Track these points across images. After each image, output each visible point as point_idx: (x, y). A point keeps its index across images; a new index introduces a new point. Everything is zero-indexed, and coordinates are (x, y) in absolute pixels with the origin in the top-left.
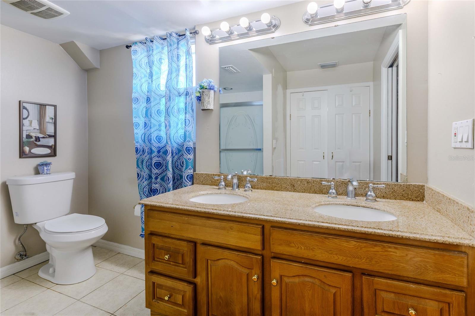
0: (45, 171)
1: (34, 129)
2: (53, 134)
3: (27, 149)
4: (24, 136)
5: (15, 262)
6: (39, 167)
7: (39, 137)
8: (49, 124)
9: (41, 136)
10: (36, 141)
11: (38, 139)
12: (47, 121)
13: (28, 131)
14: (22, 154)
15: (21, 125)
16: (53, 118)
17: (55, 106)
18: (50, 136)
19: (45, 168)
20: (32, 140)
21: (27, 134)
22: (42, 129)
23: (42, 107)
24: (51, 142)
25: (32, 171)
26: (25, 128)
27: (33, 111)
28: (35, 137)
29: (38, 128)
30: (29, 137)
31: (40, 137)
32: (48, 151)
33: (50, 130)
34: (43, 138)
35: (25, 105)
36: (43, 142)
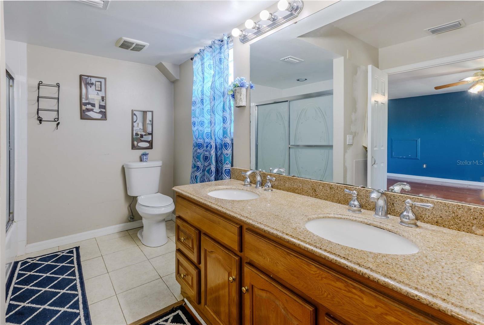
0: (145, 159)
1: (140, 129)
2: (151, 132)
3: (136, 143)
4: (134, 134)
5: (128, 222)
6: (142, 157)
7: (142, 134)
8: (148, 125)
9: (144, 134)
10: (141, 137)
11: (142, 136)
12: (147, 123)
13: (137, 131)
14: (133, 147)
15: (133, 126)
16: (151, 120)
17: (152, 112)
18: (149, 134)
19: (145, 157)
20: (139, 137)
21: (136, 132)
22: (144, 129)
23: (145, 113)
24: (149, 138)
25: (139, 159)
26: (135, 129)
27: (139, 115)
28: (141, 134)
29: (142, 128)
30: (137, 134)
31: (143, 134)
32: (147, 145)
33: (149, 130)
34: (145, 135)
35: (135, 112)
36: (145, 138)
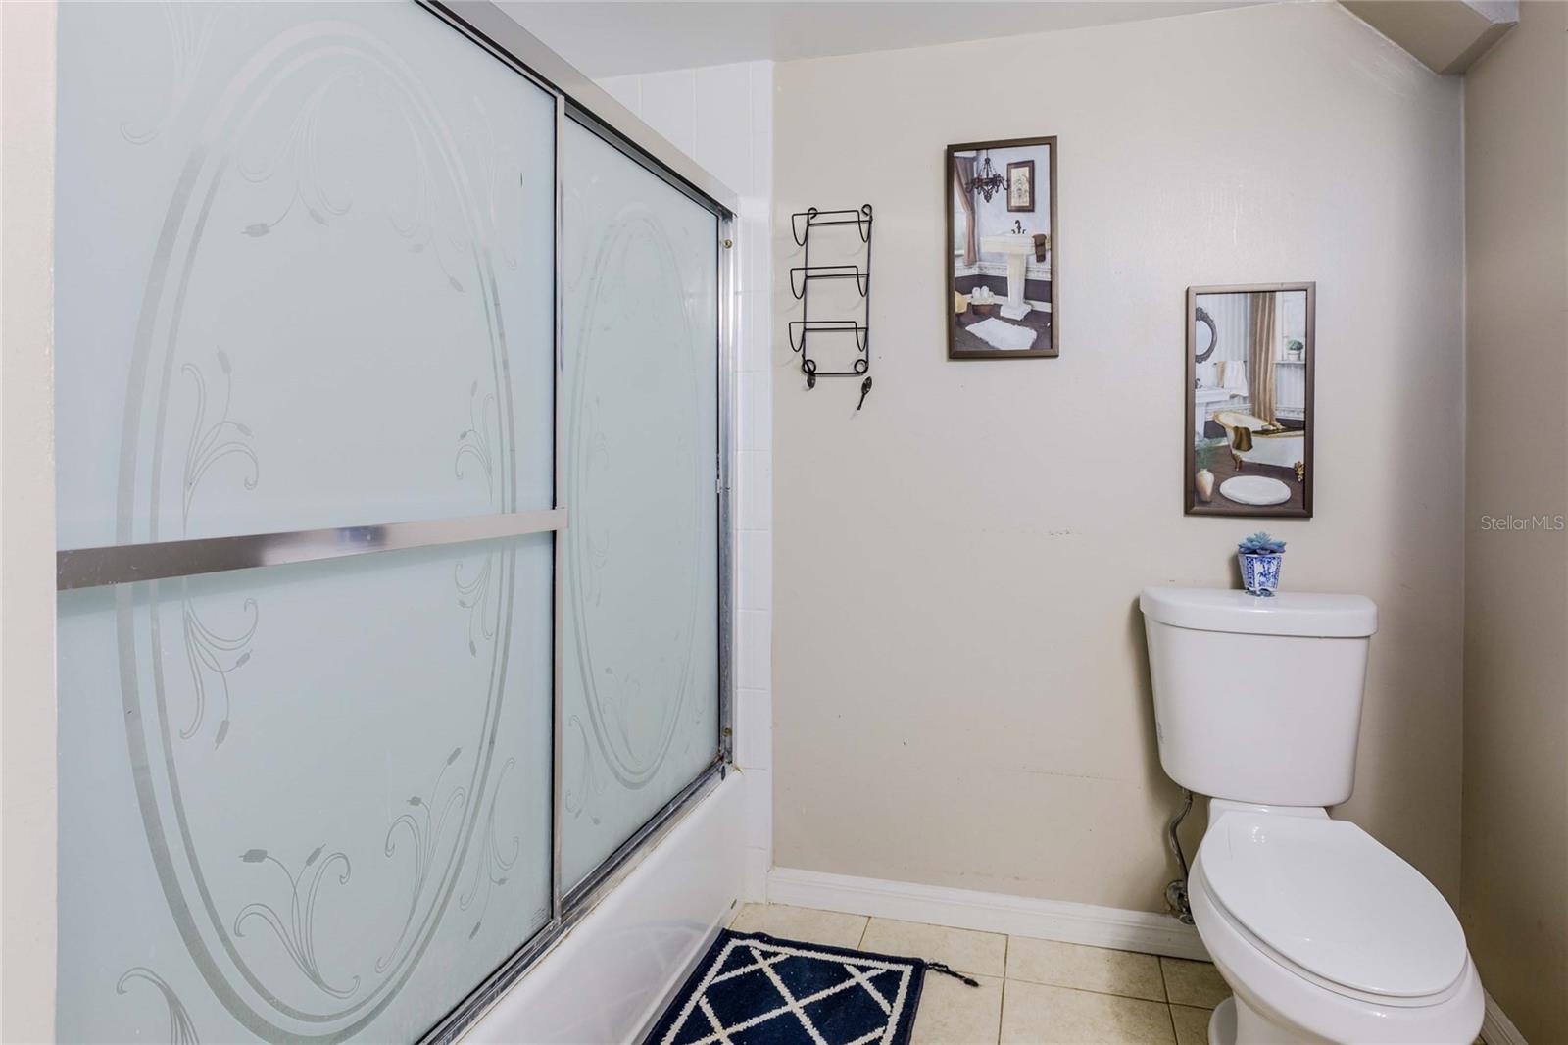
0: (1258, 579)
1: (1233, 397)
2: (1302, 417)
3: (1206, 479)
4: (1200, 428)
6: (1243, 561)
7: (1247, 430)
8: (1284, 371)
9: (1255, 424)
10: (1238, 447)
11: (1244, 438)
12: (1278, 358)
13: (1212, 408)
14: (1194, 502)
15: (1190, 385)
16: (1303, 341)
17: (1308, 290)
18: (1290, 426)
19: (1258, 567)
20: (1224, 442)
21: (1210, 418)
22: (1258, 401)
23: (1261, 300)
24: (1289, 451)
25: (1225, 575)
26: (1200, 396)
27: (1230, 319)
28: (1236, 429)
29: (1245, 393)
30: (1214, 429)
31: (1252, 430)
32: (1277, 491)
33: (1289, 400)
34: (1264, 433)
35: (1202, 302)
36: (1263, 451)
